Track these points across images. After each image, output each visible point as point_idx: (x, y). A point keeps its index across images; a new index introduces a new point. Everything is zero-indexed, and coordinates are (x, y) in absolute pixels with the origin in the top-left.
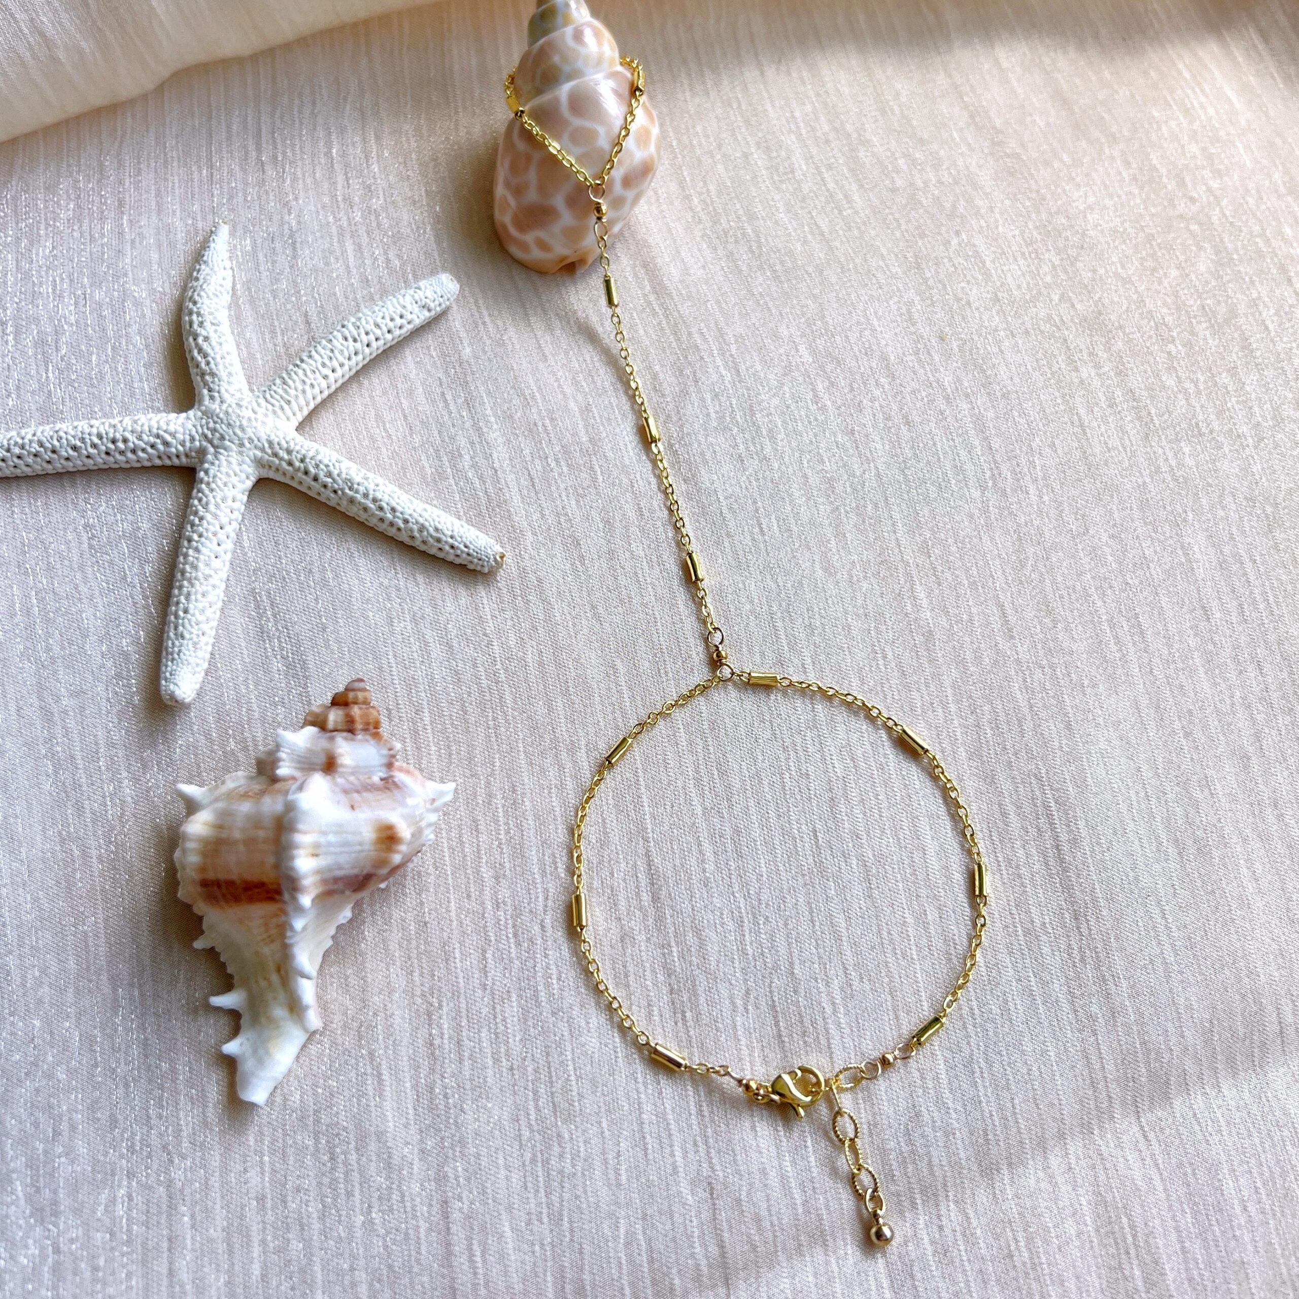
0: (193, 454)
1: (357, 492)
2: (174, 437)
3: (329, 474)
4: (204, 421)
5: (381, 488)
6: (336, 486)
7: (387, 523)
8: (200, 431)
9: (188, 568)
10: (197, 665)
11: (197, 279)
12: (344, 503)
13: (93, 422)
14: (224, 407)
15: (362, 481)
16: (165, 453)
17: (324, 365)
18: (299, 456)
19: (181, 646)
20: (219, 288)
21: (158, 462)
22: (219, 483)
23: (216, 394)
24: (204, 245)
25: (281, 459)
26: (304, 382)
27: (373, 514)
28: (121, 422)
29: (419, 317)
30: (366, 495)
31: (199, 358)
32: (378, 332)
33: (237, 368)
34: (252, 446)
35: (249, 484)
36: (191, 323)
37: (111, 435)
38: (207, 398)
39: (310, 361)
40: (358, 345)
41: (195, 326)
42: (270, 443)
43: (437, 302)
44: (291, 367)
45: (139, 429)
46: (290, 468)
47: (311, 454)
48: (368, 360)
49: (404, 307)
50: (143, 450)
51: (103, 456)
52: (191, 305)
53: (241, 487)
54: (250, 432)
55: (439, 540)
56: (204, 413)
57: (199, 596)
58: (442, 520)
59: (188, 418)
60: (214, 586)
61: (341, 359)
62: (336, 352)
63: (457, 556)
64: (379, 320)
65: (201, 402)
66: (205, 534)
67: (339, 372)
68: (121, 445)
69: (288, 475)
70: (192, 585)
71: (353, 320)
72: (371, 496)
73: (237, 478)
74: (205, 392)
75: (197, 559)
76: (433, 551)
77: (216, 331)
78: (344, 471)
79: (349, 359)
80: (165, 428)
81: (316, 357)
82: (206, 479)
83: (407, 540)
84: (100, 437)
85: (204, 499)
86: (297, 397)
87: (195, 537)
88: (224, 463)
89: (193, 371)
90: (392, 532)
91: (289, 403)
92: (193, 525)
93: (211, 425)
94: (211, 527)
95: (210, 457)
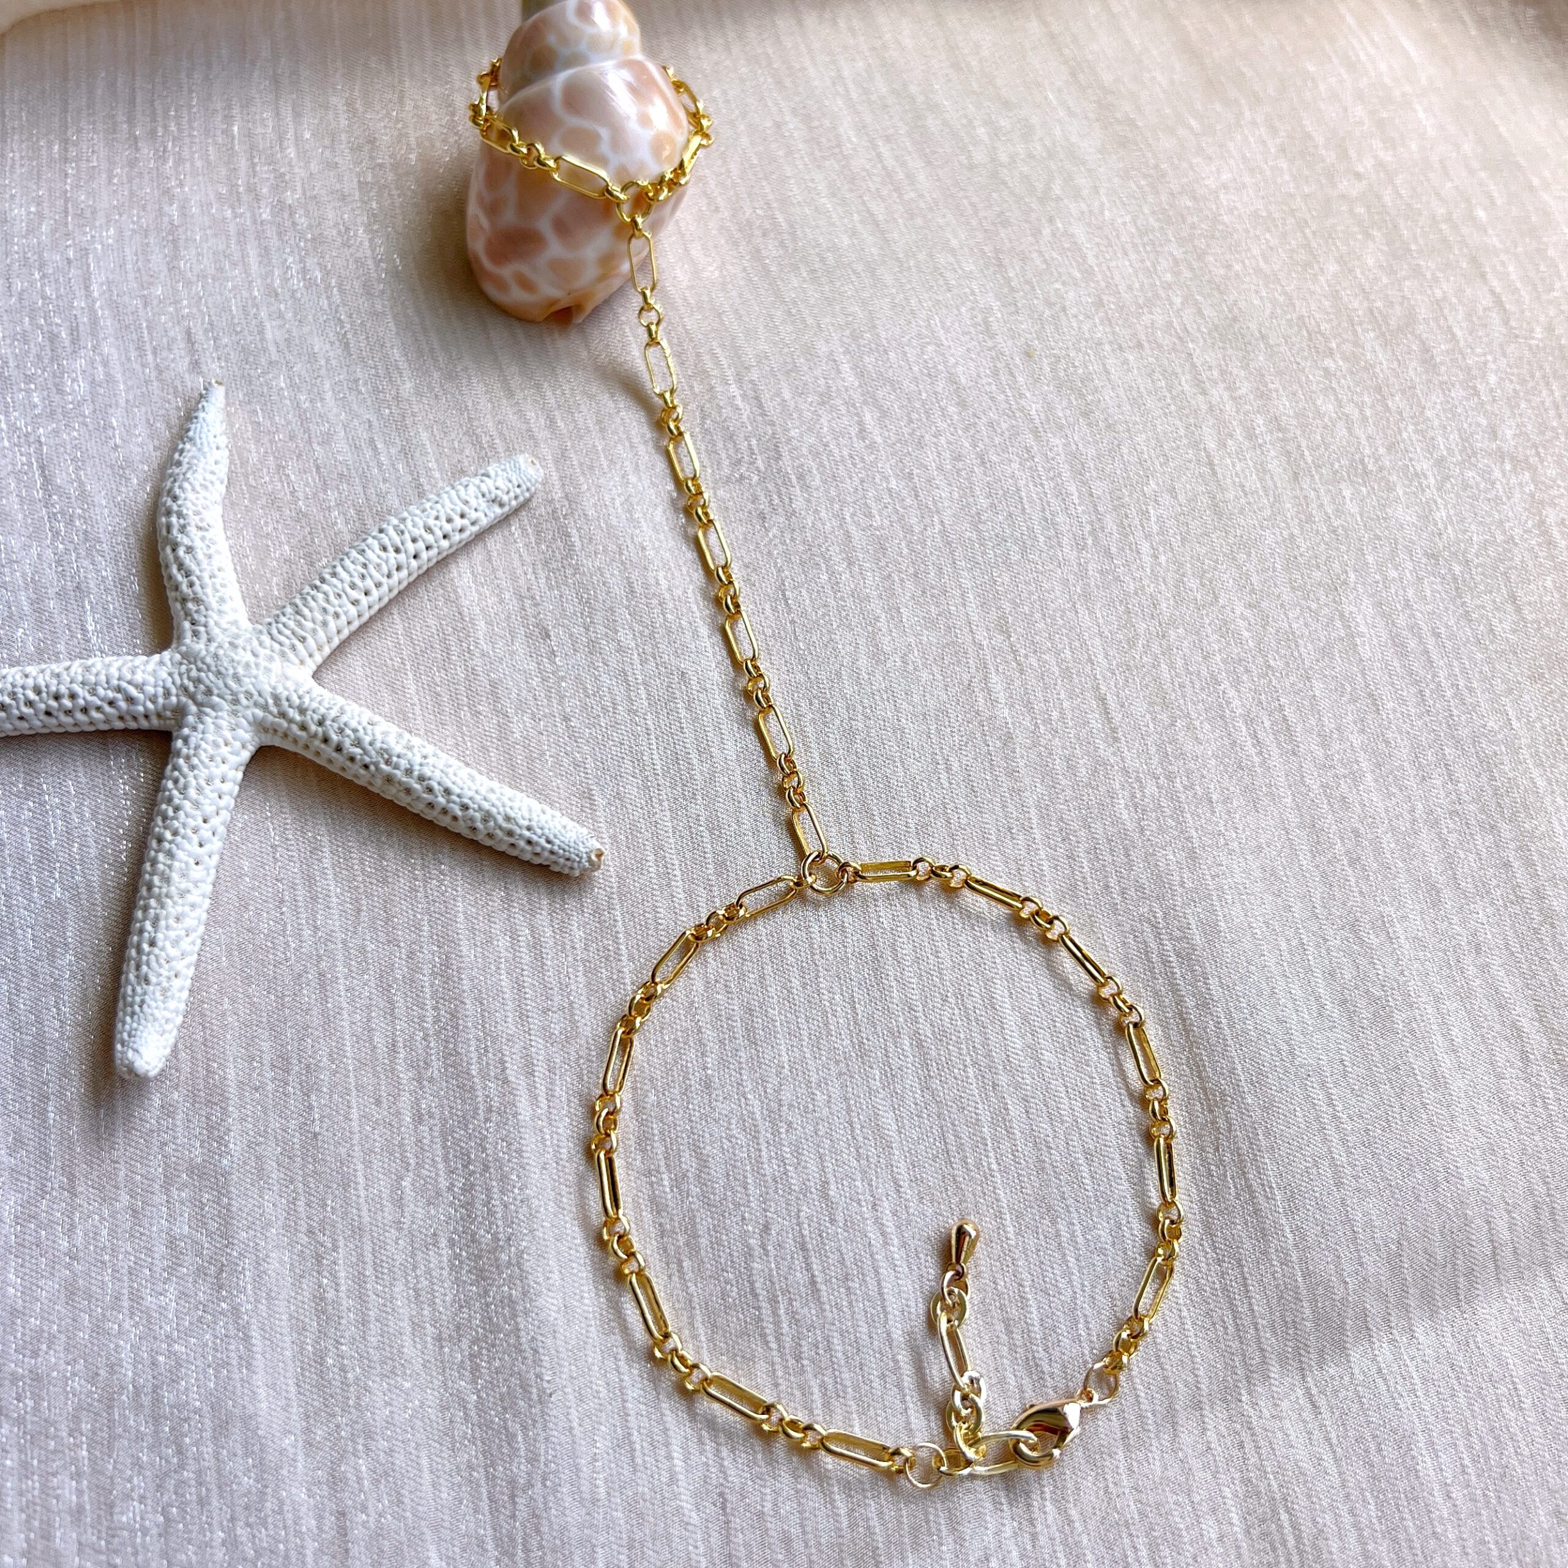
0: (168, 714)
1: (396, 767)
2: (142, 691)
3: (358, 743)
4: (184, 668)
5: (431, 760)
6: (367, 759)
7: (438, 809)
8: (178, 682)
9: (156, 880)
10: (167, 1021)
11: (179, 464)
12: (379, 782)
13: (29, 669)
14: (212, 649)
15: (404, 751)
16: (128, 712)
17: (353, 586)
18: (316, 717)
19: (145, 993)
20: (209, 476)
21: (119, 725)
22: (203, 756)
23: (202, 629)
24: (190, 416)
25: (291, 721)
26: (325, 610)
27: (418, 798)
28: (68, 669)
29: (486, 514)
30: (409, 772)
31: (179, 578)
32: (430, 538)
33: (233, 591)
34: (251, 703)
35: (246, 755)
36: (169, 527)
37: (53, 689)
38: (189, 634)
39: (334, 580)
40: (402, 557)
41: (175, 532)
42: (276, 698)
43: (512, 494)
44: (307, 589)
45: (93, 679)
46: (303, 734)
47: (333, 713)
48: (415, 576)
49: (466, 503)
50: (98, 709)
51: (42, 717)
52: (169, 502)
53: (234, 760)
54: (248, 684)
55: (510, 833)
56: (185, 656)
57: (171, 922)
58: (516, 805)
59: (161, 663)
60: (193, 906)
61: (377, 576)
62: (371, 567)
63: (537, 854)
64: (431, 522)
65: (180, 638)
66: (182, 831)
67: (375, 594)
68: (67, 703)
69: (301, 743)
70: (163, 906)
71: (395, 521)
72: (416, 773)
73: (228, 749)
74: (187, 625)
75: (170, 867)
76: (503, 848)
77: (203, 539)
78: (379, 737)
79: (389, 576)
80: (129, 677)
81: (343, 575)
82: (185, 751)
83: (466, 833)
84: (37, 691)
85: (182, 780)
86: (314, 631)
87: (168, 835)
88: (212, 727)
89: (171, 594)
90: (445, 821)
91: (303, 640)
92: (165, 818)
93: (194, 673)
94: (191, 822)
95: (191, 719)
